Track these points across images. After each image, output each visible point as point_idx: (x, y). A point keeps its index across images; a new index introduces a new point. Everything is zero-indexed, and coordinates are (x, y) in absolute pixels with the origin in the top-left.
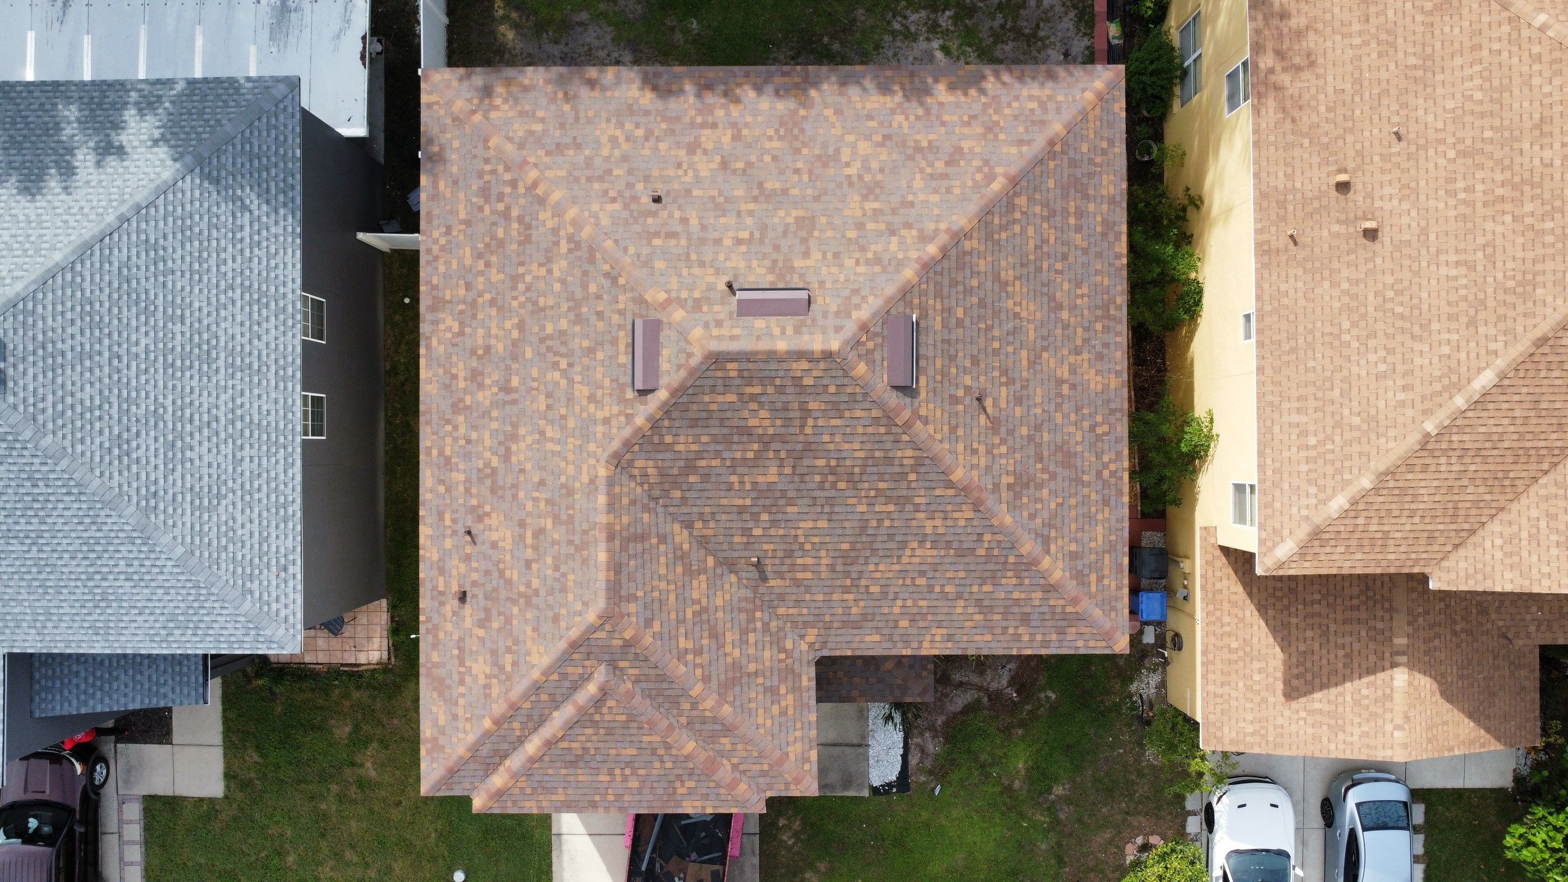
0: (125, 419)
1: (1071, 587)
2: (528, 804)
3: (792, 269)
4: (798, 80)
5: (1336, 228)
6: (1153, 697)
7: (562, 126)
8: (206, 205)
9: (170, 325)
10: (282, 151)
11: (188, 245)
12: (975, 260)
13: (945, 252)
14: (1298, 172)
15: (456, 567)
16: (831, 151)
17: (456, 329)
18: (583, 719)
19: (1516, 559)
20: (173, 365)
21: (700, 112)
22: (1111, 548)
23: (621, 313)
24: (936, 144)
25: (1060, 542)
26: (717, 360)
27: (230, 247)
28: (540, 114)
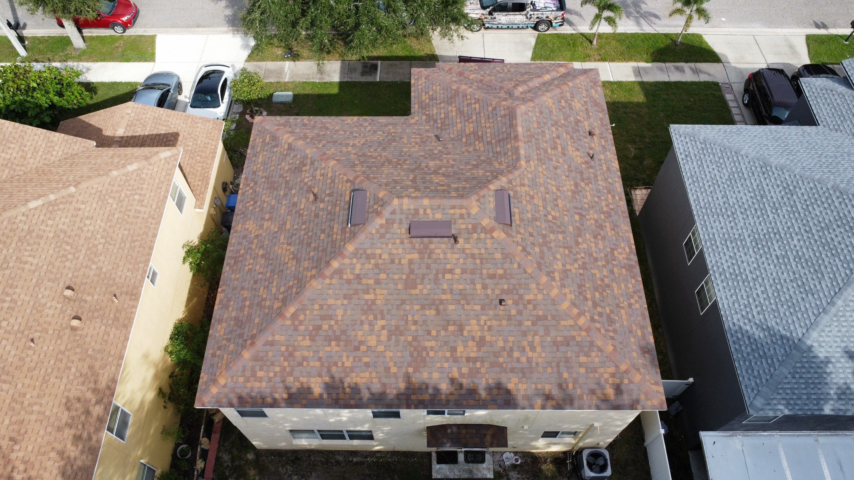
0: (792, 203)
3: (420, 252)
5: (89, 298)
7: (567, 360)
8: (784, 322)
9: (783, 253)
10: (747, 363)
11: (788, 297)
12: (310, 266)
13: (328, 264)
14: (101, 334)
15: (596, 146)
16: (393, 337)
17: (616, 253)
19: (49, 144)
20: (775, 234)
23: (518, 232)
24: (326, 343)
25: (282, 150)
26: (462, 197)
27: (762, 301)
28: (582, 370)
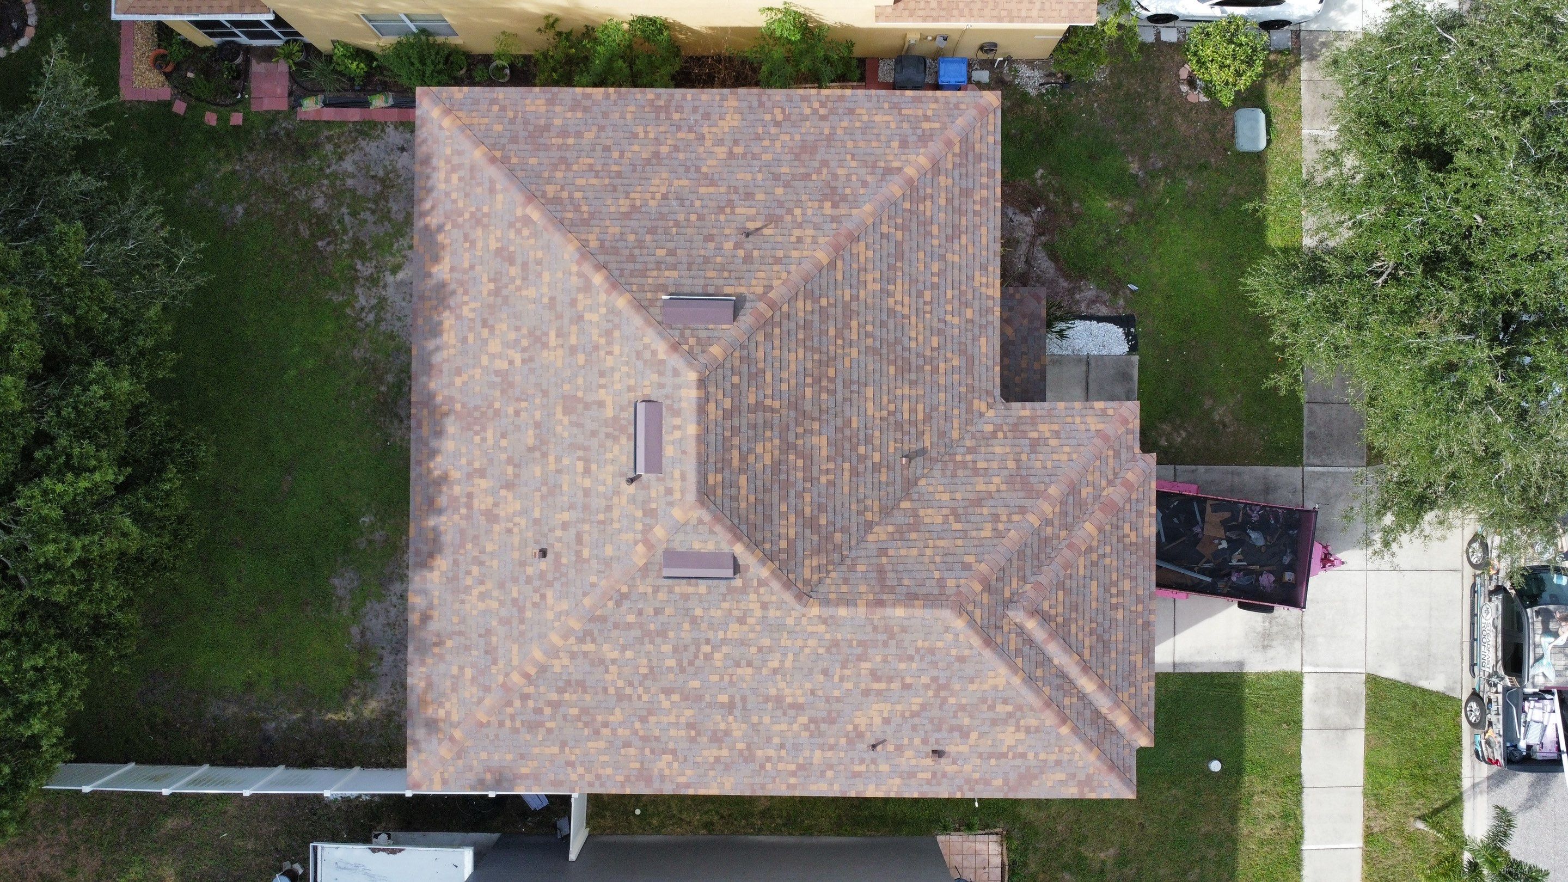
1: (935, 147)
2: (1145, 691)
3: (615, 419)
4: (425, 412)
6: (1042, 73)
7: (467, 648)
12: (608, 237)
15: (908, 760)
16: (498, 379)
17: (669, 758)
18: (1061, 634)
21: (456, 510)
22: (896, 106)
23: (656, 590)
24: (492, 274)
25: (890, 158)
26: (705, 494)
28: (455, 670)
